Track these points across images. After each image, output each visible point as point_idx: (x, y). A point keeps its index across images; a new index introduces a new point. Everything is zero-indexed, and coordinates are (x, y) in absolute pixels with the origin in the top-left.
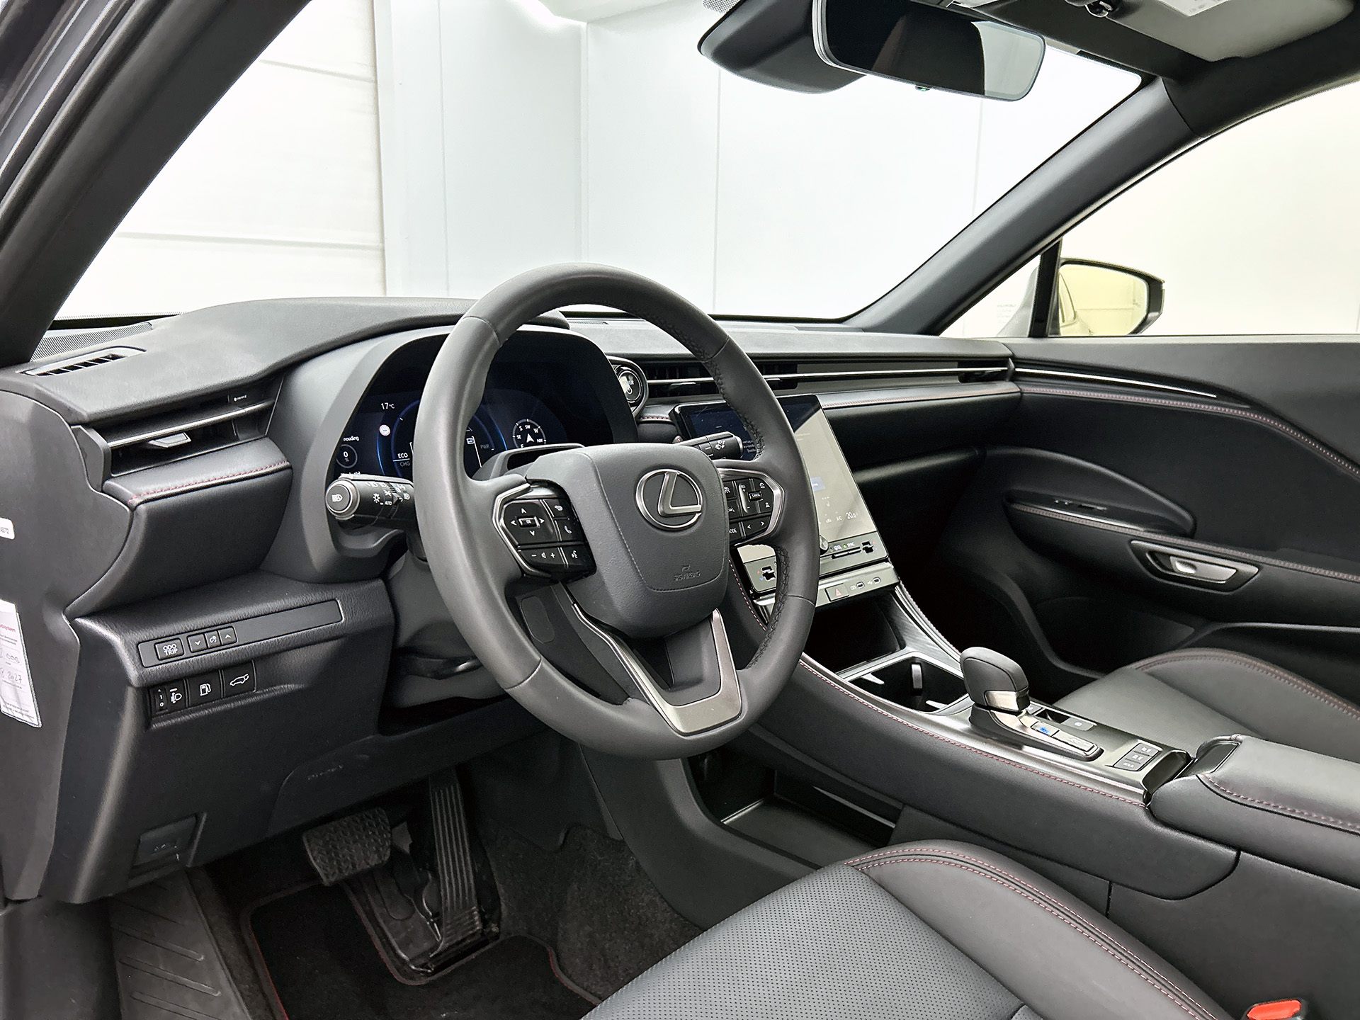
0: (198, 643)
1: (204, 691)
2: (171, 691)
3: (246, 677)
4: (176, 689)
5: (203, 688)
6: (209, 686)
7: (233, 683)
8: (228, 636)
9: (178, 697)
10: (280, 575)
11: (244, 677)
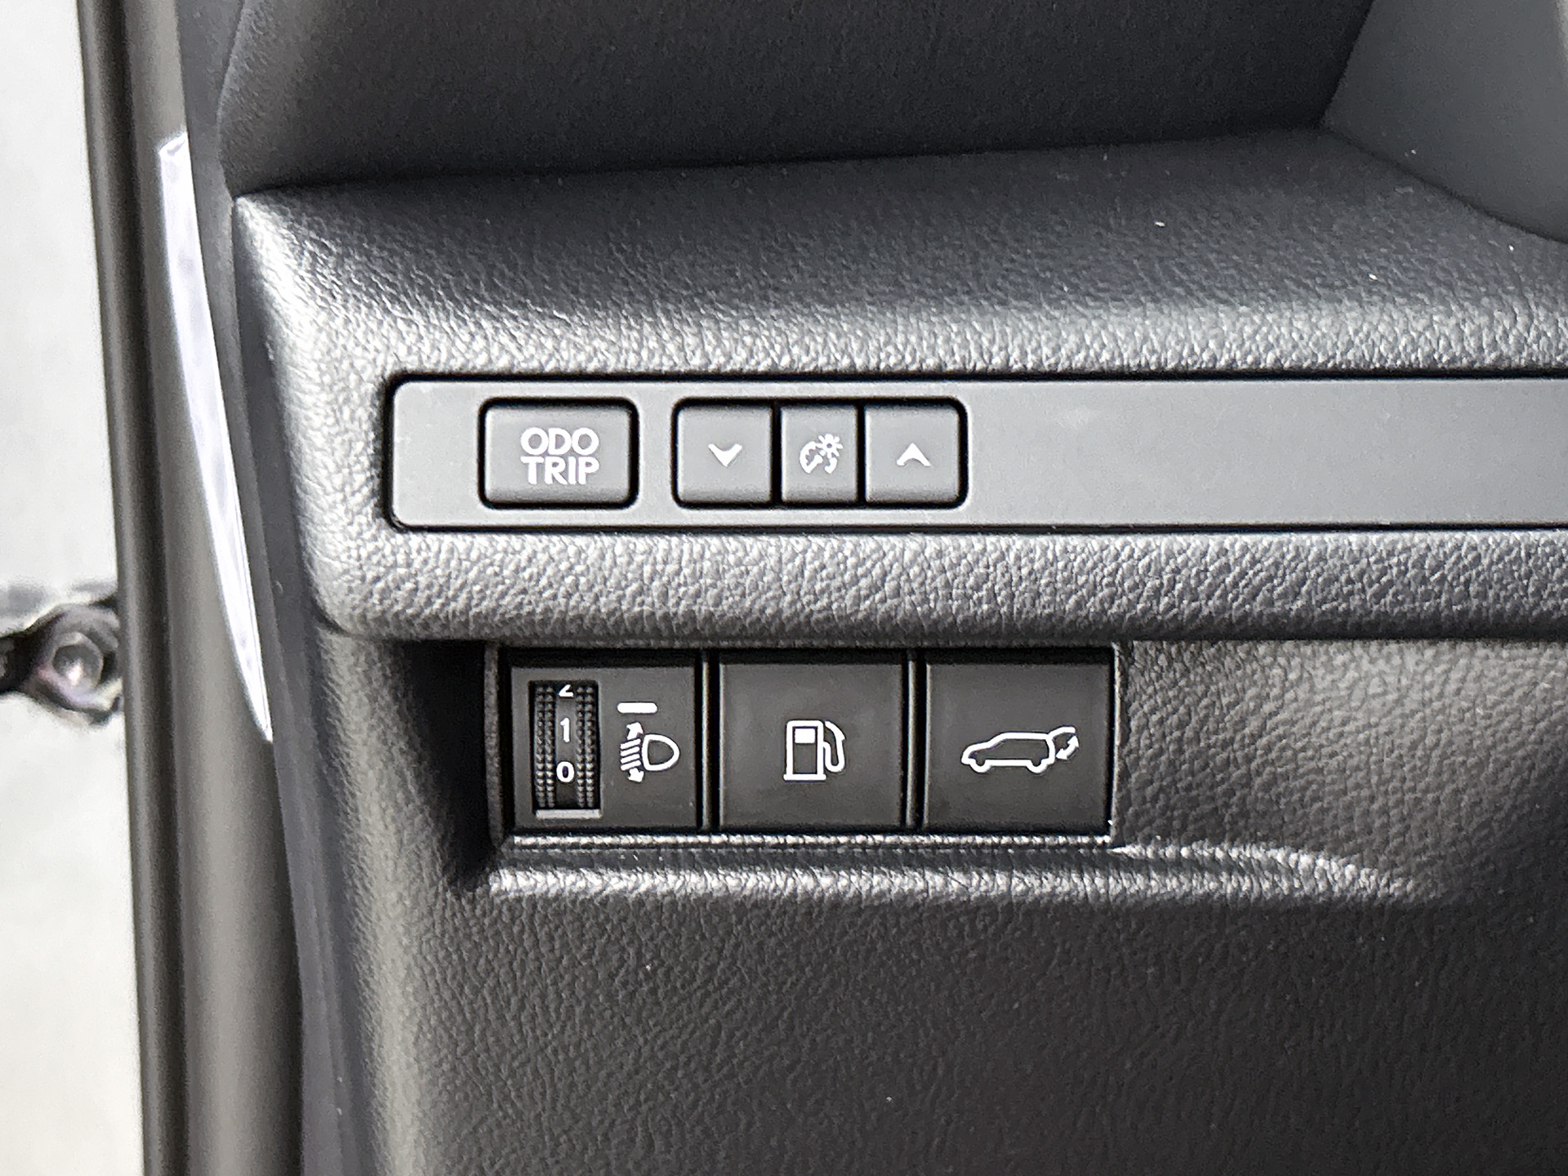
0: (725, 457)
1: (805, 755)
2: (624, 708)
3: (1060, 742)
4: (650, 708)
5: (804, 737)
6: (840, 737)
7: (979, 757)
8: (913, 452)
9: (658, 753)
10: (1406, 172)
11: (1049, 738)
